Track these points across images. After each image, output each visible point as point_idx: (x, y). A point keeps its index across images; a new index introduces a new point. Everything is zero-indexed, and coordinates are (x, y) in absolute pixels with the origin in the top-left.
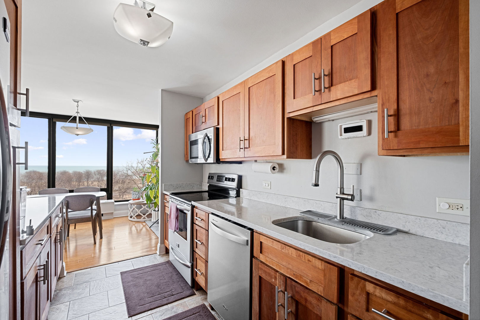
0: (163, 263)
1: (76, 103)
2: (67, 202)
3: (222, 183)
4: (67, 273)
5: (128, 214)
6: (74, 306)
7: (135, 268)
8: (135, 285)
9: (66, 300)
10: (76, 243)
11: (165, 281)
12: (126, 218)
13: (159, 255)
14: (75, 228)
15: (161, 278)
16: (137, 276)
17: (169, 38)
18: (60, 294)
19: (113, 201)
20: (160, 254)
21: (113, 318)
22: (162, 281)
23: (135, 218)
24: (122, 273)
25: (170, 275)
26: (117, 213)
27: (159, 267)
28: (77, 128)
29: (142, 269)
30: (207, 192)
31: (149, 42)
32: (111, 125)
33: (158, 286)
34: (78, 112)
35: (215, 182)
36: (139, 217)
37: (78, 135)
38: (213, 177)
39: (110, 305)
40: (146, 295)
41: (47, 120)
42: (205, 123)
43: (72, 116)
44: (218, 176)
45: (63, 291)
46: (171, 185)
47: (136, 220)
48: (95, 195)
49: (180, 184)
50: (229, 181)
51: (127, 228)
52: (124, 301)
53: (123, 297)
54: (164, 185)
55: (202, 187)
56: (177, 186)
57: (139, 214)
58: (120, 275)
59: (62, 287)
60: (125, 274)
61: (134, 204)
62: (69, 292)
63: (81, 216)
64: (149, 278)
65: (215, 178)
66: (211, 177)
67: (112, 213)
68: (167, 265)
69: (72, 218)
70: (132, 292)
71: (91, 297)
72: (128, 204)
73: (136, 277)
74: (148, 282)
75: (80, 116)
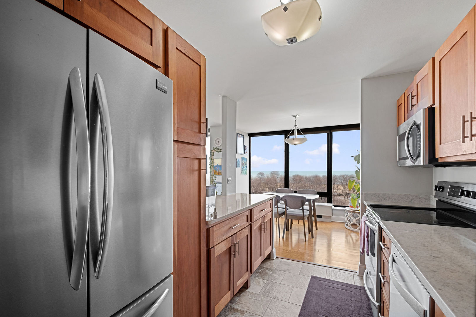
0: (358, 286)
1: (295, 118)
2: (285, 200)
3: (458, 199)
4: (276, 257)
5: (344, 221)
6: (267, 286)
7: (327, 278)
8: (317, 295)
9: (266, 278)
10: (299, 236)
11: (350, 308)
12: (342, 224)
13: (358, 276)
14: (298, 224)
15: (347, 303)
16: (324, 287)
17: (320, 19)
18: (265, 272)
19: (331, 205)
20: (360, 275)
21: (286, 314)
22: (346, 306)
23: (351, 226)
24: (313, 277)
25: (360, 304)
26: (335, 218)
27: (351, 289)
28: (294, 139)
29: (332, 282)
30: (435, 211)
31: (295, 37)
32: (330, 131)
33: (339, 309)
34: (296, 126)
35: (445, 196)
36: (354, 226)
37: (296, 145)
38: (443, 188)
39: (289, 301)
40: (322, 311)
41: (284, 135)
42: (416, 106)
43: (291, 130)
44: (452, 187)
45: (268, 270)
46: (375, 194)
47: (351, 228)
48: (305, 197)
49: (388, 194)
50: (468, 195)
51: (343, 235)
52: (301, 304)
53: (302, 300)
54: (365, 193)
55: (430, 202)
56: (385, 197)
57: (354, 223)
58: (310, 278)
59: (268, 267)
60: (315, 280)
61: (350, 212)
62: (270, 273)
63: (296, 214)
64: (335, 295)
65: (447, 191)
66: (440, 188)
67: (330, 217)
68: (361, 291)
69: (289, 214)
70: (312, 300)
71: (281, 285)
72: (344, 210)
73: (322, 287)
74: (331, 299)
75: (298, 129)
